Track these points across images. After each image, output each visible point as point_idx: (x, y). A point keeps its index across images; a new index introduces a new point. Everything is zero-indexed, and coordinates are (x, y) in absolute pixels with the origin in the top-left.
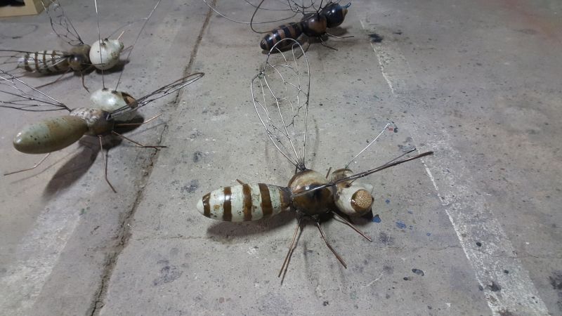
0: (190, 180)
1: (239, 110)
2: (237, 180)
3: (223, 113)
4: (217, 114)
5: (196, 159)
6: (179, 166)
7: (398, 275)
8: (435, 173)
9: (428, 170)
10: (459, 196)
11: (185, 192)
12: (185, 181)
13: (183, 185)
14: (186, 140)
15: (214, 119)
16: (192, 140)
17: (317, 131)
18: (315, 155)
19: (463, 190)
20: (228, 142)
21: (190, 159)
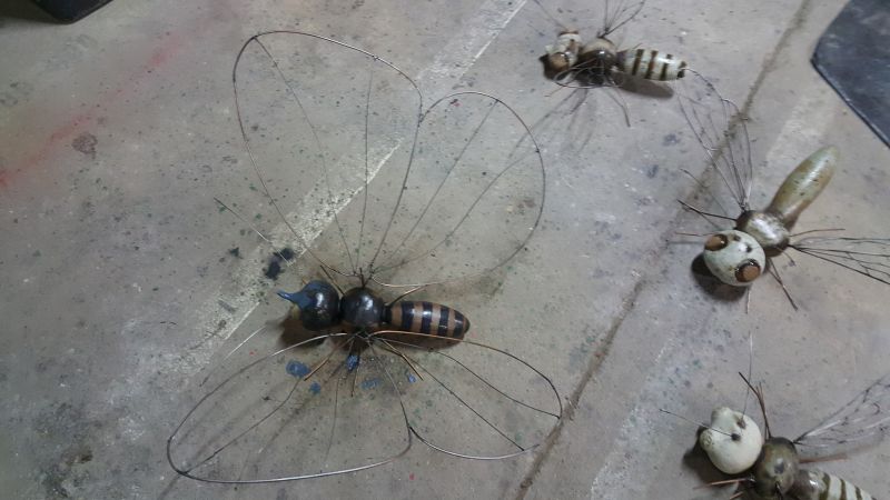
0: (669, 148)
1: (576, 219)
2: (629, 125)
3: (597, 223)
4: (605, 225)
5: (655, 169)
6: (674, 170)
7: (573, 15)
8: (475, 52)
9: (477, 56)
10: (483, 31)
11: (678, 137)
12: (674, 149)
13: (677, 147)
14: (656, 201)
15: (611, 218)
16: (650, 197)
17: (521, 141)
18: (547, 116)
19: (473, 32)
20: (614, 175)
21: (661, 173)
